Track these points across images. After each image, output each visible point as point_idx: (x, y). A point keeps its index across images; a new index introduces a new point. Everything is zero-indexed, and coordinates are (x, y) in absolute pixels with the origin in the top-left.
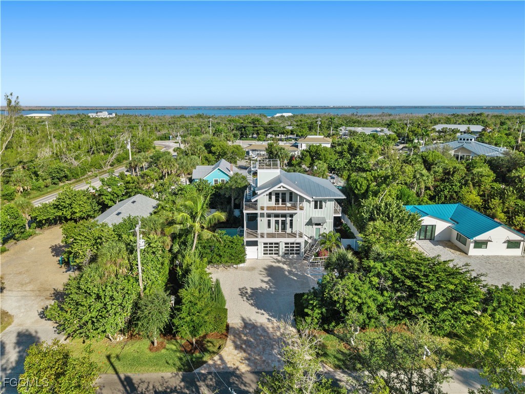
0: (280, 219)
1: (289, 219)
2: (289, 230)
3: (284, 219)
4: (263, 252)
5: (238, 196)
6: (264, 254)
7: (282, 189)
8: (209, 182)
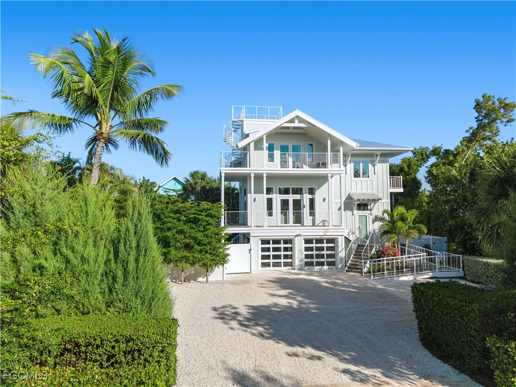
0: (291, 198)
1: (307, 197)
3: (298, 197)
6: (264, 265)
7: (297, 124)
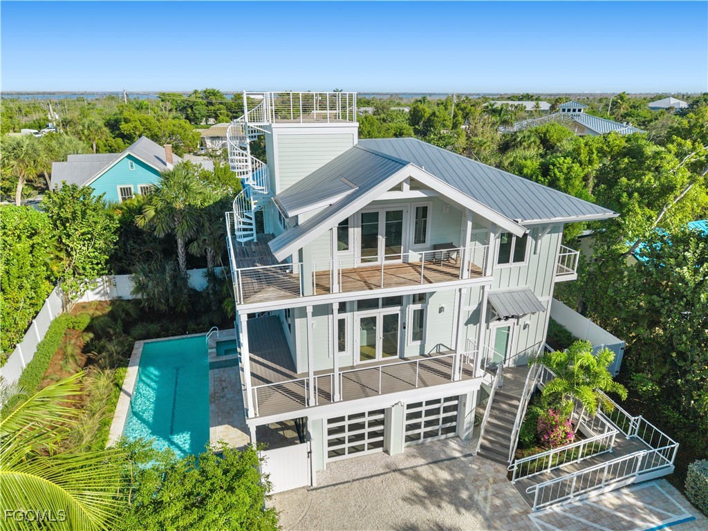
0: (380, 313)
1: (410, 310)
2: (411, 349)
3: (392, 311)
4: (327, 449)
5: (198, 232)
6: (333, 454)
7: (407, 193)
8: (96, 194)
